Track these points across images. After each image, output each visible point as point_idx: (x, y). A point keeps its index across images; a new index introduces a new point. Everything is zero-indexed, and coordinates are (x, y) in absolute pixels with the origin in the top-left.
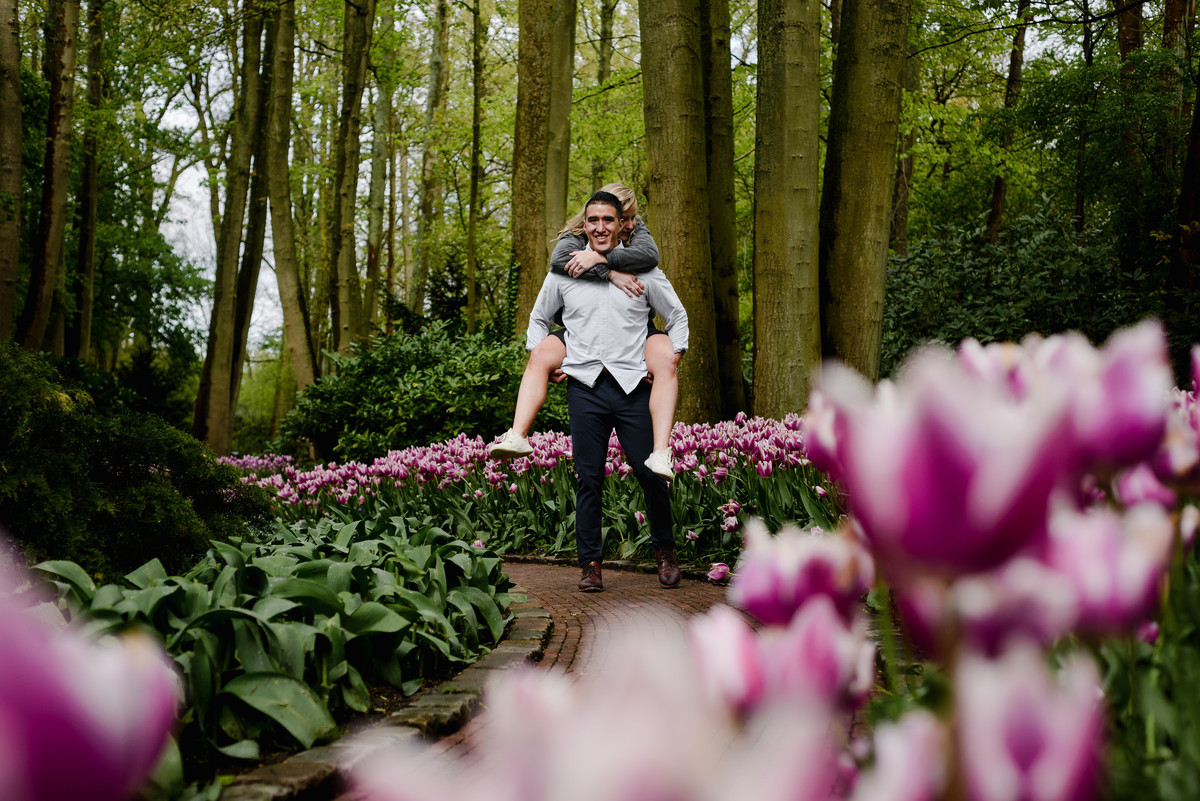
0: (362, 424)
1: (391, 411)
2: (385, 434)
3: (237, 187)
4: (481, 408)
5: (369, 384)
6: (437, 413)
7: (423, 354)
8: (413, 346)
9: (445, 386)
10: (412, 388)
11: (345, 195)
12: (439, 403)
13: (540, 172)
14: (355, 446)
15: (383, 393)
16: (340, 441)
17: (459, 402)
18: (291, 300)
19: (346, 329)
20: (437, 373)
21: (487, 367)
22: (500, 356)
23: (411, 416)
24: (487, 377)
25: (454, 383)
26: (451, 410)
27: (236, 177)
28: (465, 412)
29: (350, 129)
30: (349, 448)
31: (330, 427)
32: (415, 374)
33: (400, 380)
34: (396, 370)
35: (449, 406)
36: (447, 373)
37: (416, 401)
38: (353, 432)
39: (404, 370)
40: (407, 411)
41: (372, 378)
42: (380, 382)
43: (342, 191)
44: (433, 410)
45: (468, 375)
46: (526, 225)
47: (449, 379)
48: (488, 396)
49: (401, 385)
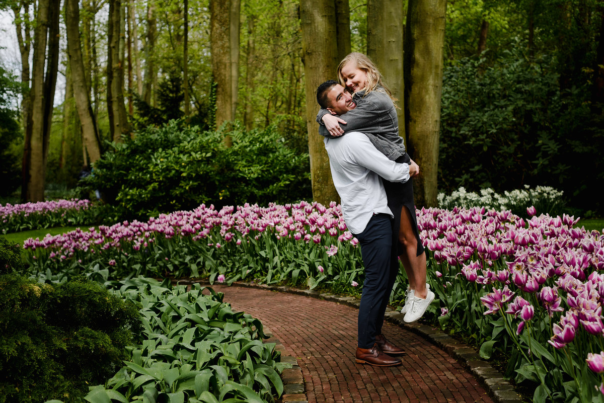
0: (131, 183)
1: (148, 176)
2: (146, 189)
3: (41, 33)
4: (201, 173)
5: (134, 160)
6: (176, 176)
7: (165, 140)
8: (158, 135)
9: (180, 160)
10: (161, 162)
11: (114, 47)
12: (177, 171)
13: (227, 29)
14: (129, 197)
15: (143, 165)
16: (119, 195)
17: (188, 170)
18: (84, 110)
19: (118, 126)
20: (174, 152)
21: (203, 148)
22: (210, 141)
23: (161, 179)
24: (204, 154)
25: (185, 158)
26: (184, 174)
27: (40, 27)
28: (192, 175)
29: (115, 8)
30: (125, 198)
31: (113, 185)
32: (161, 153)
33: (152, 156)
34: (150, 151)
35: (182, 172)
36: (181, 152)
37: (163, 170)
38: (127, 189)
39: (155, 150)
40: (159, 175)
41: (136, 156)
42: (140, 158)
43: (112, 45)
44: (174, 175)
45: (193, 153)
46: (220, 60)
47: (181, 156)
48: (204, 164)
49: (154, 160)
